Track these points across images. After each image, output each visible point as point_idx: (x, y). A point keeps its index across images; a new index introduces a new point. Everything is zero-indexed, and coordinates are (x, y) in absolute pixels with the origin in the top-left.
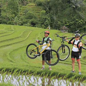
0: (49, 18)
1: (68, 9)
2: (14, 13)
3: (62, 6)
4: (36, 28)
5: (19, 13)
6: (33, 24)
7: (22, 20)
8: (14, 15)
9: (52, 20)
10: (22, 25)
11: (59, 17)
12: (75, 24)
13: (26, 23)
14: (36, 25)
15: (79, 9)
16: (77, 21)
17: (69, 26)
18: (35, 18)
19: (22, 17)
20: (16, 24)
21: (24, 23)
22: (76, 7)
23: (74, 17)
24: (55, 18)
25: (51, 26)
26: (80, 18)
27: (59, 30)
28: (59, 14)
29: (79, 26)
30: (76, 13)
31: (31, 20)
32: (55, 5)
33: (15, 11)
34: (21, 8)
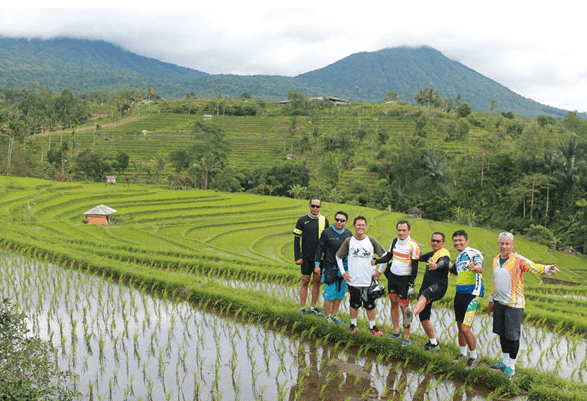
0: (390, 193)
1: (423, 178)
2: (332, 183)
3: (412, 173)
4: (368, 209)
5: (340, 183)
6: (363, 202)
7: (344, 194)
8: (330, 186)
9: (395, 196)
10: (343, 202)
11: (406, 192)
12: (434, 204)
13: (351, 199)
14: (368, 204)
15: (442, 180)
16: (437, 199)
17: (423, 208)
18: (366, 191)
19: (344, 189)
20: (333, 200)
21: (347, 199)
22: (437, 175)
23: (433, 192)
24: (400, 193)
25: (393, 207)
26: (443, 194)
27: (407, 213)
28: (406, 186)
29: (442, 209)
30: (436, 185)
31: (358, 196)
32: (400, 171)
33: (333, 180)
34: (343, 175)
